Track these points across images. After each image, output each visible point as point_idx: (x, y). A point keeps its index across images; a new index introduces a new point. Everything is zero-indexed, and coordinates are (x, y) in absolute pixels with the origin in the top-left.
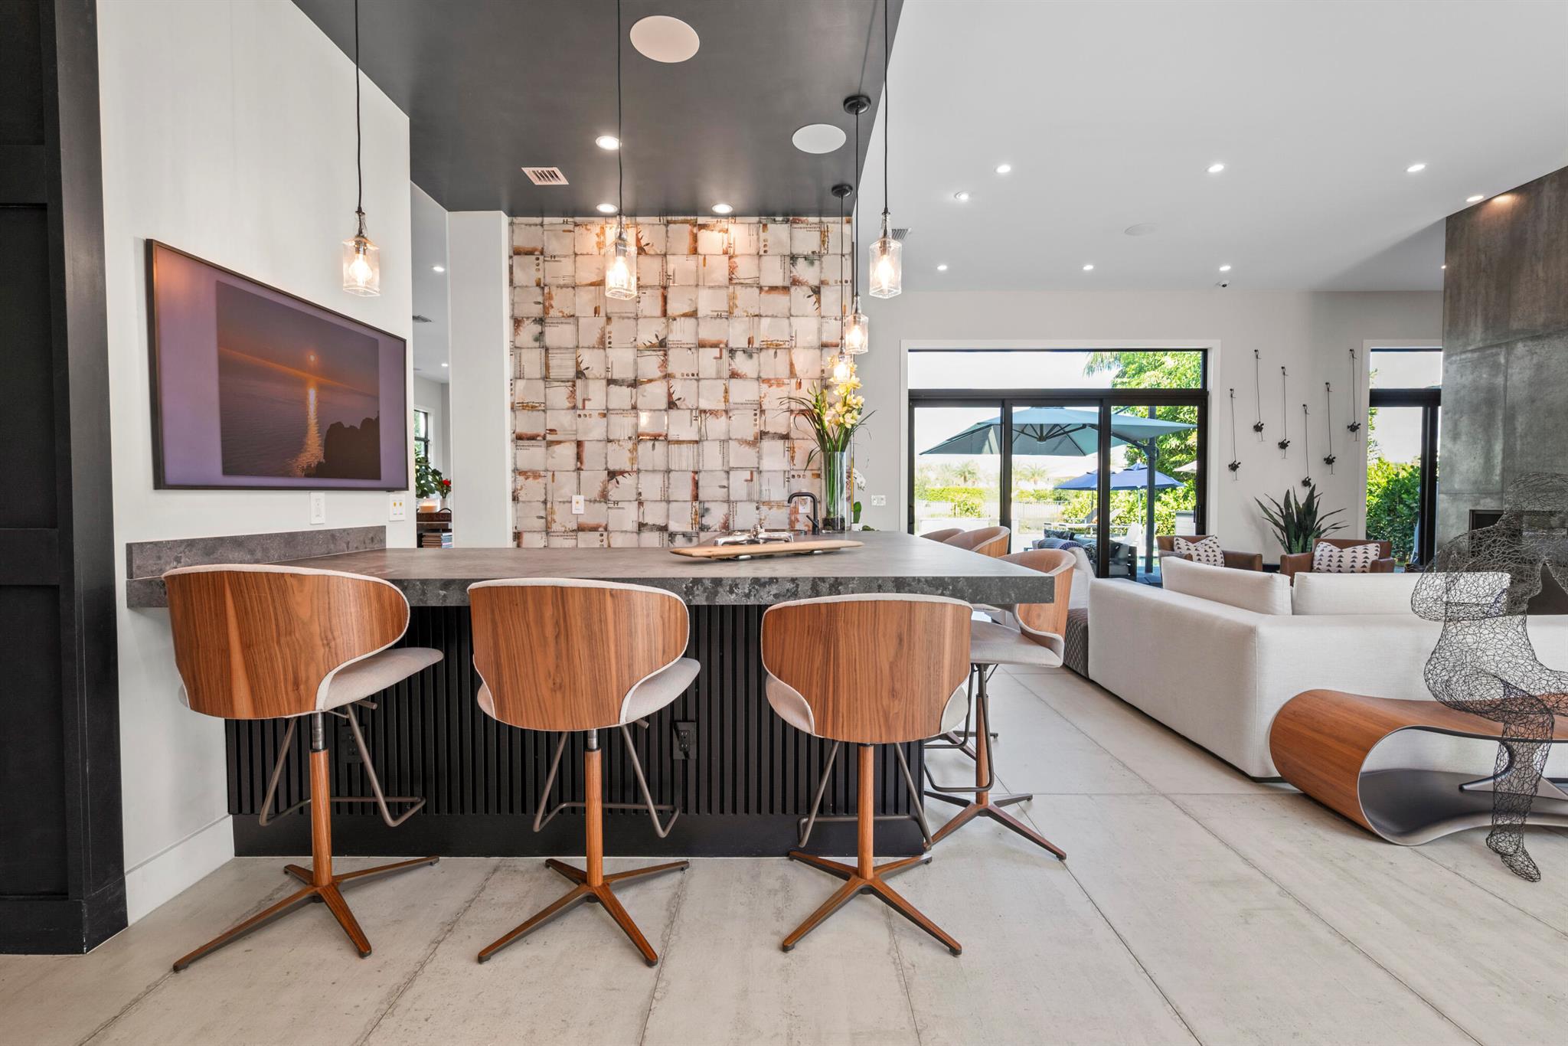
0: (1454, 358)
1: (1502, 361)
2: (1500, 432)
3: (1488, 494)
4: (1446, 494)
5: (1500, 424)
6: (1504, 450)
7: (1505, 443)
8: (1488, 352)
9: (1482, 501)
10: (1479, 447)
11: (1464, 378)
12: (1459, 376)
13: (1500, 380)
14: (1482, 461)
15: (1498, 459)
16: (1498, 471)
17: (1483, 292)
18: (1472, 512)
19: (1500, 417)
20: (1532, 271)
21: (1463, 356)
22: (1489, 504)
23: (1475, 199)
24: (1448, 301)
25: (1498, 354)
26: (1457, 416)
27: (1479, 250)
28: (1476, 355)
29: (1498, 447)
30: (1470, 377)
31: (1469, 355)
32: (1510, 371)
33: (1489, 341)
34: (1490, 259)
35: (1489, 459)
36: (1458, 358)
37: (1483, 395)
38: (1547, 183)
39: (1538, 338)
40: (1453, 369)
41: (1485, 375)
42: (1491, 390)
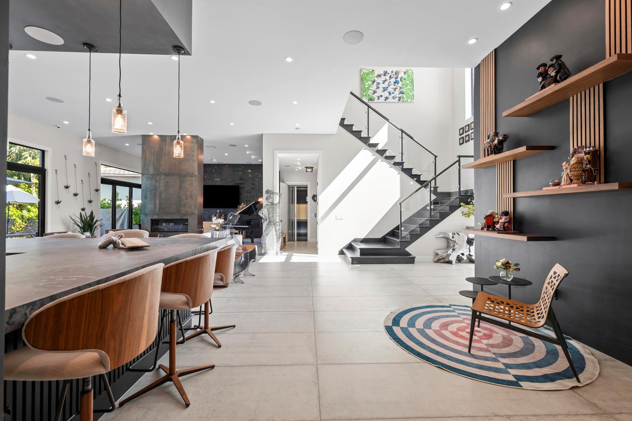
0: (145, 176)
1: (158, 179)
2: (158, 198)
3: (155, 214)
4: (144, 214)
5: (158, 196)
6: (159, 203)
7: (159, 201)
8: (154, 176)
9: (154, 216)
10: (153, 201)
11: (148, 182)
12: (146, 181)
13: (158, 184)
14: (153, 205)
15: (158, 205)
16: (158, 208)
17: (153, 159)
18: (151, 219)
19: (158, 194)
20: (165, 158)
21: (148, 176)
22: (155, 217)
23: (151, 134)
24: (143, 159)
25: (157, 177)
26: (146, 192)
27: (151, 148)
28: (151, 176)
29: (158, 202)
30: (150, 182)
31: (149, 176)
32: (160, 182)
33: (155, 173)
34: (154, 151)
35: (155, 205)
36: (146, 176)
37: (153, 187)
38: (168, 137)
39: (167, 175)
40: (145, 179)
41: (154, 182)
42: (155, 186)
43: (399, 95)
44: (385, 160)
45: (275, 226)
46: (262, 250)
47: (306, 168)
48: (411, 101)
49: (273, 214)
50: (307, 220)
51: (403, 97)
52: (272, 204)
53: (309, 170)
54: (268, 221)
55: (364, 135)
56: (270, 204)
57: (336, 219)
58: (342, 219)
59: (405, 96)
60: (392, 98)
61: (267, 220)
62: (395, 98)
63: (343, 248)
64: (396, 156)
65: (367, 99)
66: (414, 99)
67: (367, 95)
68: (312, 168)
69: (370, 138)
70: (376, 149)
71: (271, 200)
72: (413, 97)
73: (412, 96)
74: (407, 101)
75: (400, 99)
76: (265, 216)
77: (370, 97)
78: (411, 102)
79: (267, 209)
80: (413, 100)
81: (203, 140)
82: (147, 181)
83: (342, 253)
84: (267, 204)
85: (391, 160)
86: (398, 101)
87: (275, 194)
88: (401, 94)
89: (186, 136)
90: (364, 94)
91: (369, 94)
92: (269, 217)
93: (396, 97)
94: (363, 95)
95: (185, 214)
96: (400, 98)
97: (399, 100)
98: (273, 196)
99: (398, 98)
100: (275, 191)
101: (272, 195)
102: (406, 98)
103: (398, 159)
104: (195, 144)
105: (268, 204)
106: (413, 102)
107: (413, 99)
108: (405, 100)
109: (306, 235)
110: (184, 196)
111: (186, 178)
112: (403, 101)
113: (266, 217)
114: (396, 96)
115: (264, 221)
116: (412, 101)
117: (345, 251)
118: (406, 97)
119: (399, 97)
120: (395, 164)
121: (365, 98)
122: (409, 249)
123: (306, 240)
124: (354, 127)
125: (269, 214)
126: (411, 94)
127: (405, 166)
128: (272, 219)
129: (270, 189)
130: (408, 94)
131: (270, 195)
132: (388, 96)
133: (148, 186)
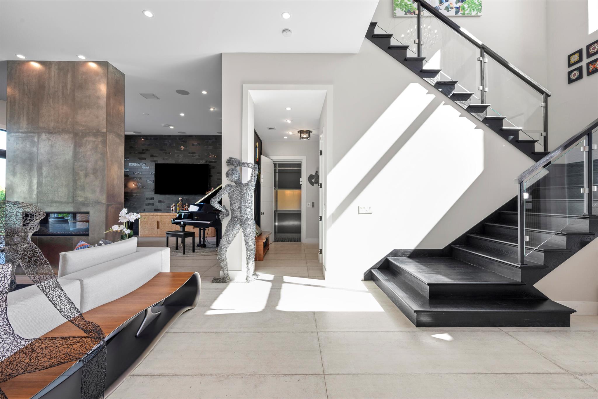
0: (12, 135)
1: (36, 140)
2: (36, 174)
5: (35, 170)
6: (38, 183)
7: (38, 180)
8: (29, 135)
10: (26, 180)
12: (15, 144)
13: (35, 150)
14: (27, 188)
15: (35, 187)
16: (35, 192)
17: (27, 105)
19: (36, 167)
20: (48, 102)
21: (17, 134)
25: (34, 137)
26: (15, 165)
27: (24, 84)
28: (24, 135)
29: (35, 181)
30: (21, 145)
31: (20, 134)
32: (39, 146)
33: (29, 130)
34: (29, 90)
35: (30, 187)
36: (15, 135)
37: (27, 155)
38: (53, 65)
39: (51, 133)
40: (12, 139)
41: (28, 146)
42: (31, 153)
43: (456, 4)
44: (450, 101)
45: (242, 227)
46: (221, 272)
47: (301, 132)
48: (477, 13)
49: (241, 203)
50: (301, 211)
51: (464, 8)
52: (238, 183)
53: (305, 136)
54: (229, 218)
55: (411, 54)
56: (234, 184)
57: (359, 213)
58: (371, 213)
59: (466, 6)
60: (445, 9)
61: (228, 215)
62: (450, 9)
63: (373, 268)
64: (471, 95)
65: (402, 10)
66: (482, 10)
67: (403, 4)
68: (309, 132)
69: (424, 62)
70: (434, 81)
71: (235, 177)
72: (480, 7)
73: (478, 6)
74: (470, 16)
75: (459, 12)
76: (224, 207)
77: (408, 7)
78: (476, 16)
79: (229, 193)
80: (480, 12)
81: (123, 75)
82: (17, 144)
83: (369, 277)
84: (228, 185)
85: (463, 102)
86: (454, 15)
87: (245, 166)
88: (459, 2)
89: (85, 62)
90: (398, 3)
91: (406, 3)
92: (233, 210)
93: (452, 8)
94: (397, 5)
95: (83, 204)
96: (458, 10)
97: (457, 12)
98: (241, 169)
99: (454, 10)
100: (244, 161)
101: (238, 168)
102: (469, 10)
103: (475, 100)
104: (101, 77)
105: (231, 185)
106: (479, 16)
107: (480, 10)
108: (466, 13)
109: (298, 230)
110: (81, 171)
111: (85, 139)
112: (464, 14)
113: (227, 210)
114: (451, 6)
115: (223, 218)
116: (479, 14)
117: (377, 274)
118: (469, 7)
119: (457, 8)
120: (472, 109)
121: (400, 9)
122: (541, 286)
123: (299, 240)
124: (392, 40)
125: (231, 204)
126: (477, 3)
127: (490, 113)
128: (238, 214)
129: (236, 156)
130: (472, 3)
131: (235, 167)
132: (438, 7)
133: (18, 152)
